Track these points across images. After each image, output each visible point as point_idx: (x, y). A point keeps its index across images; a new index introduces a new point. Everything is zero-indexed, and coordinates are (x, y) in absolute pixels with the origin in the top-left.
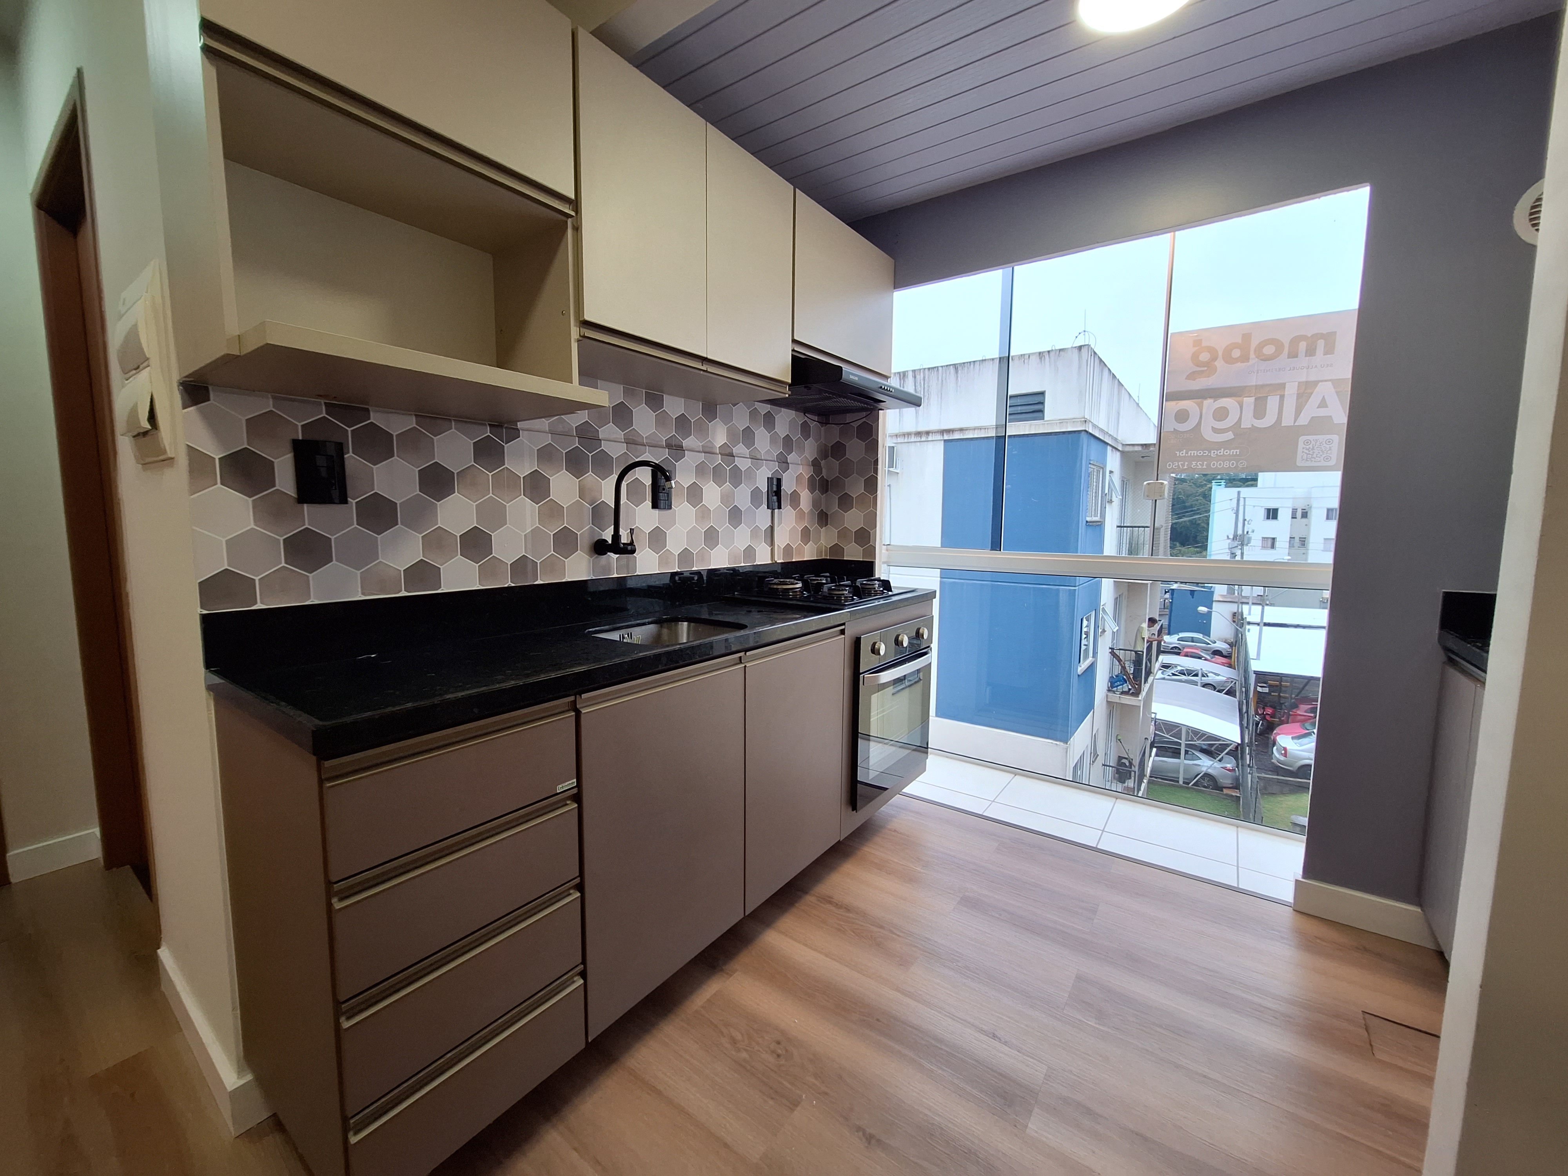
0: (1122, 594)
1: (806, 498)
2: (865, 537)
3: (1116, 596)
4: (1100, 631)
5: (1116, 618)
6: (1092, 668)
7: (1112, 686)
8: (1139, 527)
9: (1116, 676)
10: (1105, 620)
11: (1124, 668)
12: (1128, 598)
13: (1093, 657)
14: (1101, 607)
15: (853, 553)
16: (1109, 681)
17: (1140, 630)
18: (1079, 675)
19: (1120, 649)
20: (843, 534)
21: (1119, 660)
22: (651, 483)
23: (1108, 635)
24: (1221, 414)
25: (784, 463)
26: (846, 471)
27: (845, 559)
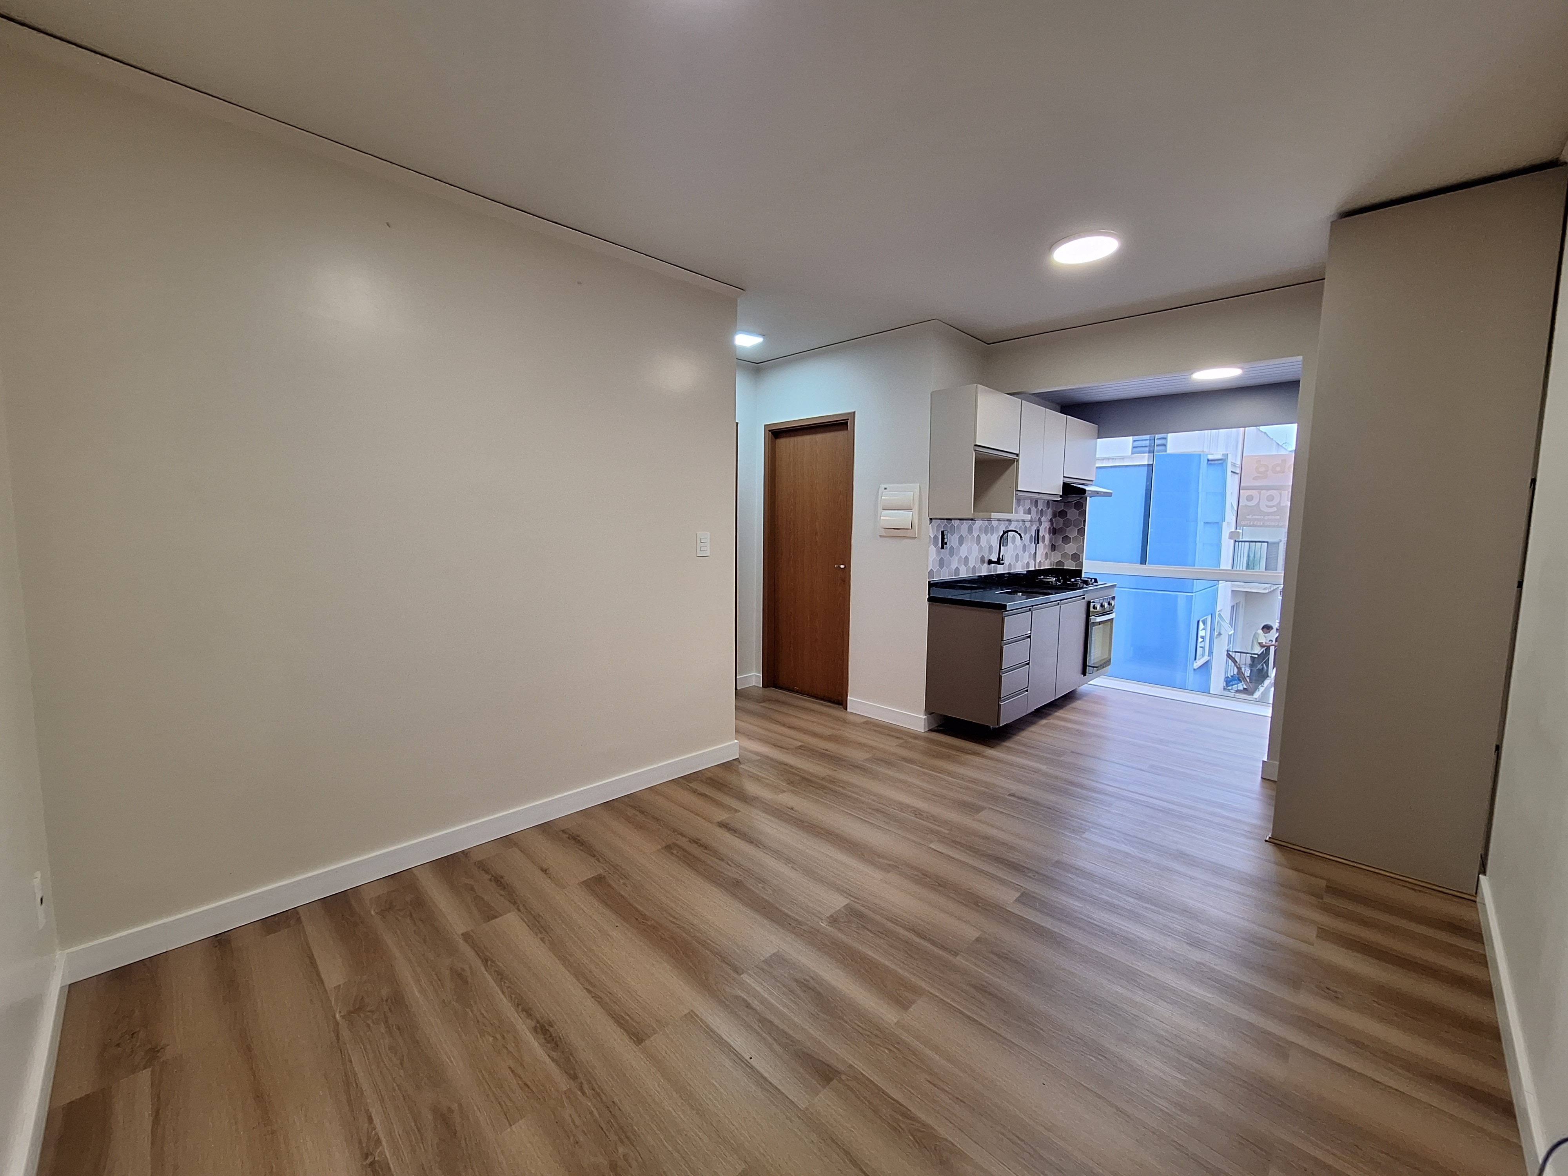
0: (1240, 602)
1: (1047, 537)
2: (1076, 557)
3: (1233, 604)
4: (1216, 634)
5: (1233, 622)
6: (1206, 665)
7: (1227, 685)
8: (1256, 542)
9: (1232, 676)
10: (1221, 624)
11: (1239, 669)
12: (1245, 607)
13: (1209, 656)
14: (1217, 613)
15: (1069, 565)
16: (1225, 681)
17: (1255, 636)
18: (1194, 669)
19: (1235, 652)
20: (1064, 555)
21: (1235, 662)
23: (1225, 638)
24: (1271, 498)
25: (1040, 523)
26: (1067, 524)
27: (1065, 568)
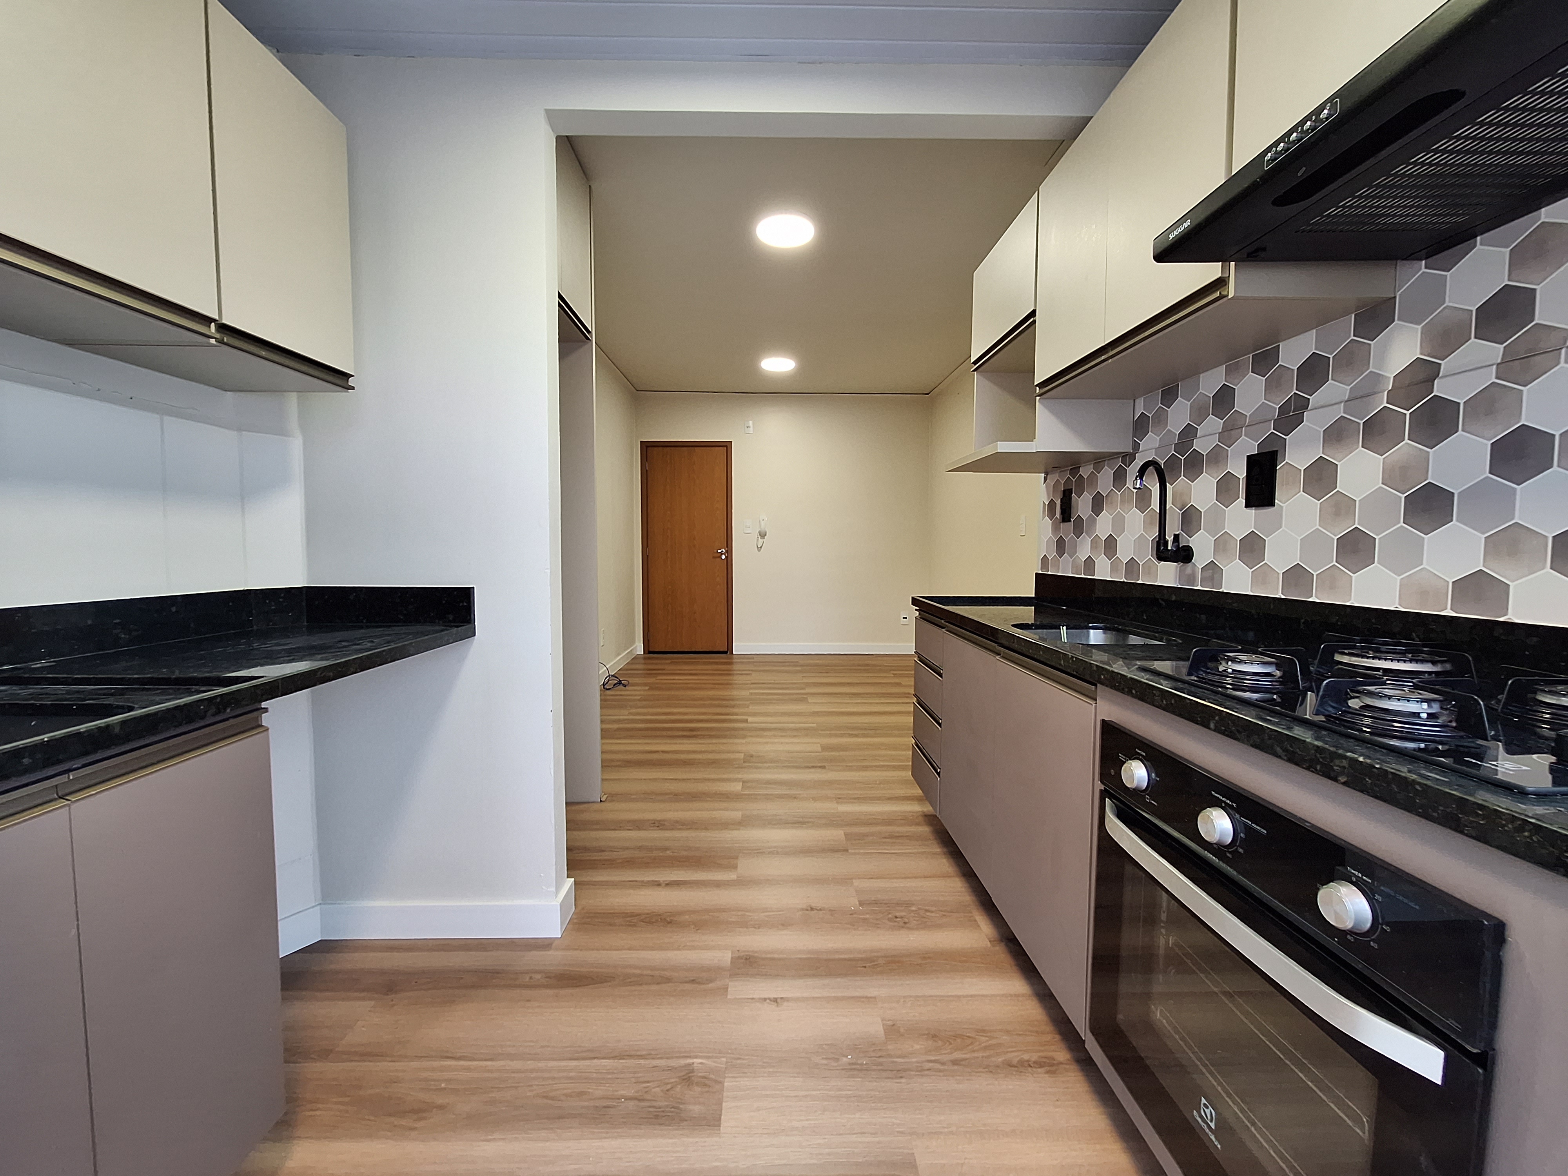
22: (1245, 474)
